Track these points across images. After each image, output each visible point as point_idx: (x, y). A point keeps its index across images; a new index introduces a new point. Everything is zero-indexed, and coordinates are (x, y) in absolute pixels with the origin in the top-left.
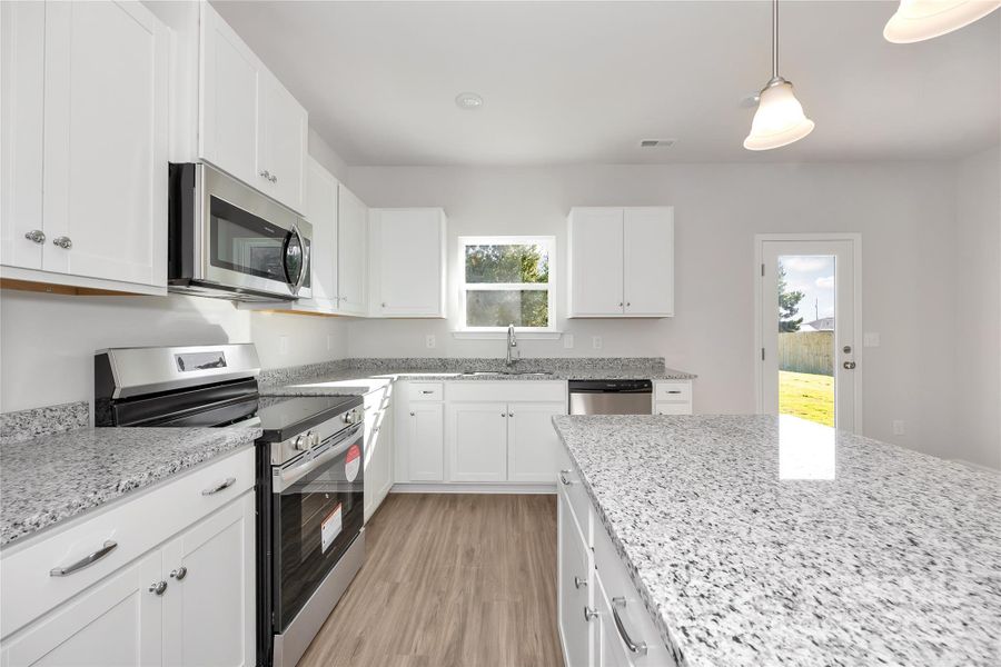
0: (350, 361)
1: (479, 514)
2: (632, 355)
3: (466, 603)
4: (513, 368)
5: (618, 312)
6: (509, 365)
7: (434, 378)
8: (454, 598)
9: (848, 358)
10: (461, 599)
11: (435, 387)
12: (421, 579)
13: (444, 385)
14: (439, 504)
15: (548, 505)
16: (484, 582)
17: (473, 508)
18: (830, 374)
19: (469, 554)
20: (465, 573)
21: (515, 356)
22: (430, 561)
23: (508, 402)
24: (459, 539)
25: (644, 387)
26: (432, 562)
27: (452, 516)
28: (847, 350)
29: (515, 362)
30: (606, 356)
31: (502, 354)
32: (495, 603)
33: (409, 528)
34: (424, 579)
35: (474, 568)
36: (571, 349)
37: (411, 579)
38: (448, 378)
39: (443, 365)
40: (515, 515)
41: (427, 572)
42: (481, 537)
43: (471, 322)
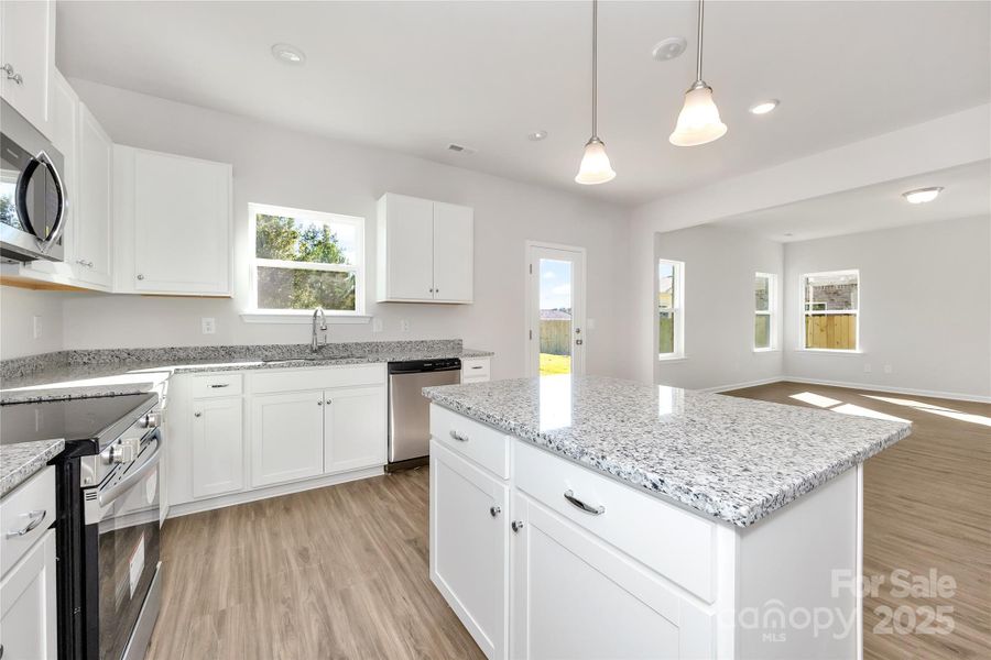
0: (68, 353)
1: (297, 515)
2: (436, 338)
3: (320, 598)
4: (319, 353)
5: (428, 298)
6: (315, 351)
7: (229, 369)
8: (304, 599)
9: (579, 337)
10: (313, 598)
11: (231, 379)
12: (253, 596)
13: (243, 376)
14: (240, 516)
15: (370, 489)
16: (333, 573)
17: (287, 510)
18: (569, 354)
19: (303, 554)
20: (305, 573)
21: (321, 341)
22: (256, 575)
23: (324, 390)
24: (284, 545)
25: (454, 364)
26: (261, 576)
27: (263, 525)
28: (578, 331)
29: (321, 348)
30: (413, 339)
31: (306, 339)
32: (352, 587)
33: (210, 551)
34: (258, 595)
35: (315, 566)
36: (380, 333)
37: (240, 599)
38: (249, 368)
39: (228, 354)
40: (339, 504)
41: (258, 588)
42: (309, 534)
43: (261, 304)
